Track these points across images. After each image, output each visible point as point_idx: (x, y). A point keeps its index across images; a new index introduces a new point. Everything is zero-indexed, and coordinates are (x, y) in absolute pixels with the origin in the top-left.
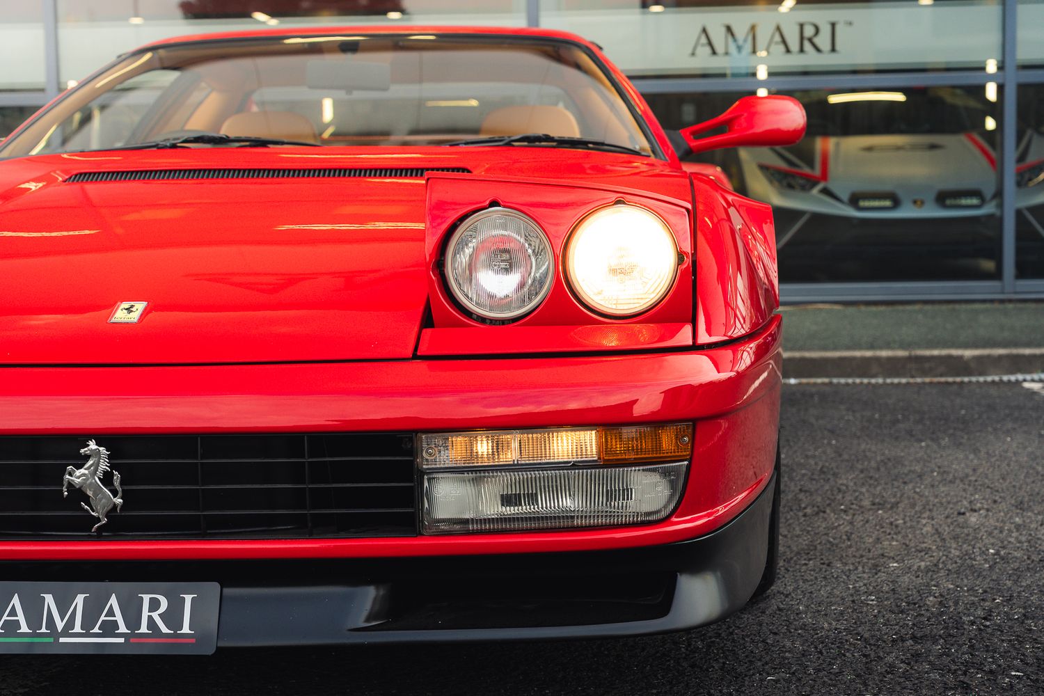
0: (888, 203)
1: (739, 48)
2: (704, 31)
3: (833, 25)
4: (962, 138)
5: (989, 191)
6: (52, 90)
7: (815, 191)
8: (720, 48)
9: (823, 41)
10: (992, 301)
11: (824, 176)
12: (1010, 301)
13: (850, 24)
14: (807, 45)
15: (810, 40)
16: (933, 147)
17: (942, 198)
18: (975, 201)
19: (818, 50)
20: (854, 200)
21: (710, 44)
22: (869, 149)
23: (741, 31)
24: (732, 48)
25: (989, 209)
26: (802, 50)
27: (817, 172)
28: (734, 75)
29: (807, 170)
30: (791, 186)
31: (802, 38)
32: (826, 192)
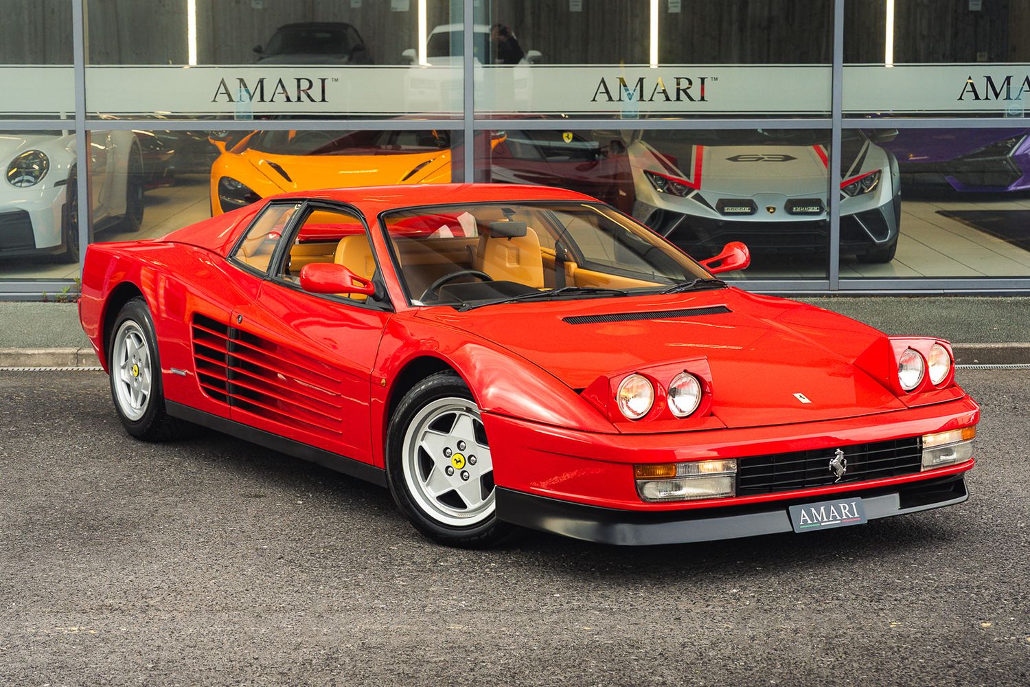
0: (747, 210)
1: (630, 96)
2: (603, 81)
3: (703, 80)
4: (811, 148)
5: (825, 202)
6: (80, 117)
7: (690, 196)
8: (615, 96)
9: (695, 92)
10: (821, 296)
11: (697, 185)
12: (835, 295)
13: (716, 79)
14: (682, 94)
15: (684, 91)
16: (787, 158)
17: (790, 206)
18: (815, 209)
19: (691, 99)
20: (722, 205)
21: (607, 92)
22: (735, 159)
23: (632, 83)
24: (624, 95)
25: (823, 217)
26: (678, 99)
27: (692, 181)
28: (626, 117)
29: (684, 178)
30: (670, 192)
31: (678, 90)
32: (698, 198)
